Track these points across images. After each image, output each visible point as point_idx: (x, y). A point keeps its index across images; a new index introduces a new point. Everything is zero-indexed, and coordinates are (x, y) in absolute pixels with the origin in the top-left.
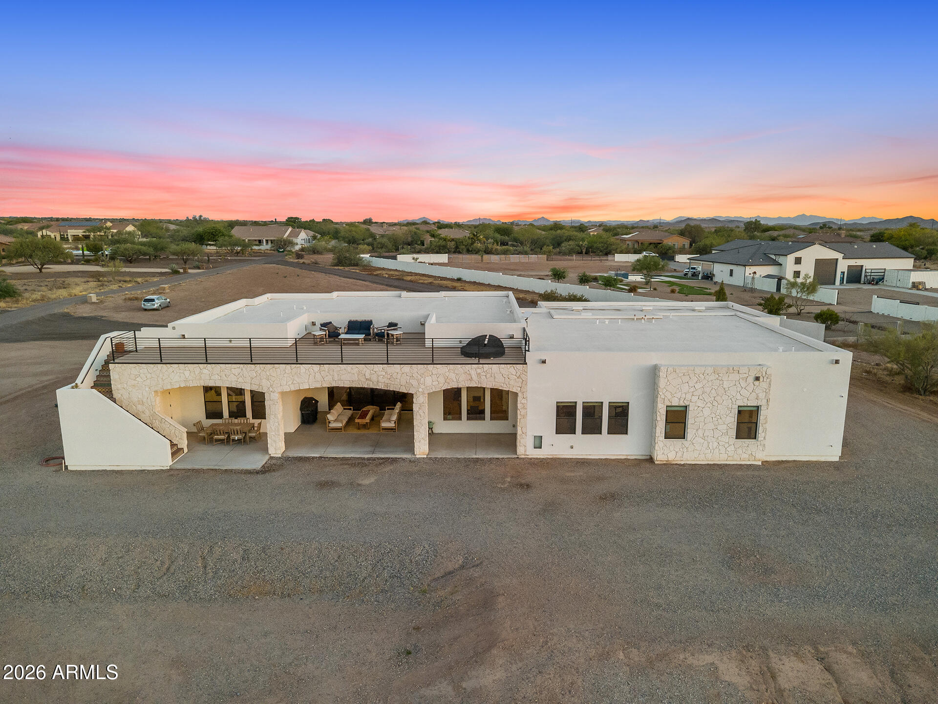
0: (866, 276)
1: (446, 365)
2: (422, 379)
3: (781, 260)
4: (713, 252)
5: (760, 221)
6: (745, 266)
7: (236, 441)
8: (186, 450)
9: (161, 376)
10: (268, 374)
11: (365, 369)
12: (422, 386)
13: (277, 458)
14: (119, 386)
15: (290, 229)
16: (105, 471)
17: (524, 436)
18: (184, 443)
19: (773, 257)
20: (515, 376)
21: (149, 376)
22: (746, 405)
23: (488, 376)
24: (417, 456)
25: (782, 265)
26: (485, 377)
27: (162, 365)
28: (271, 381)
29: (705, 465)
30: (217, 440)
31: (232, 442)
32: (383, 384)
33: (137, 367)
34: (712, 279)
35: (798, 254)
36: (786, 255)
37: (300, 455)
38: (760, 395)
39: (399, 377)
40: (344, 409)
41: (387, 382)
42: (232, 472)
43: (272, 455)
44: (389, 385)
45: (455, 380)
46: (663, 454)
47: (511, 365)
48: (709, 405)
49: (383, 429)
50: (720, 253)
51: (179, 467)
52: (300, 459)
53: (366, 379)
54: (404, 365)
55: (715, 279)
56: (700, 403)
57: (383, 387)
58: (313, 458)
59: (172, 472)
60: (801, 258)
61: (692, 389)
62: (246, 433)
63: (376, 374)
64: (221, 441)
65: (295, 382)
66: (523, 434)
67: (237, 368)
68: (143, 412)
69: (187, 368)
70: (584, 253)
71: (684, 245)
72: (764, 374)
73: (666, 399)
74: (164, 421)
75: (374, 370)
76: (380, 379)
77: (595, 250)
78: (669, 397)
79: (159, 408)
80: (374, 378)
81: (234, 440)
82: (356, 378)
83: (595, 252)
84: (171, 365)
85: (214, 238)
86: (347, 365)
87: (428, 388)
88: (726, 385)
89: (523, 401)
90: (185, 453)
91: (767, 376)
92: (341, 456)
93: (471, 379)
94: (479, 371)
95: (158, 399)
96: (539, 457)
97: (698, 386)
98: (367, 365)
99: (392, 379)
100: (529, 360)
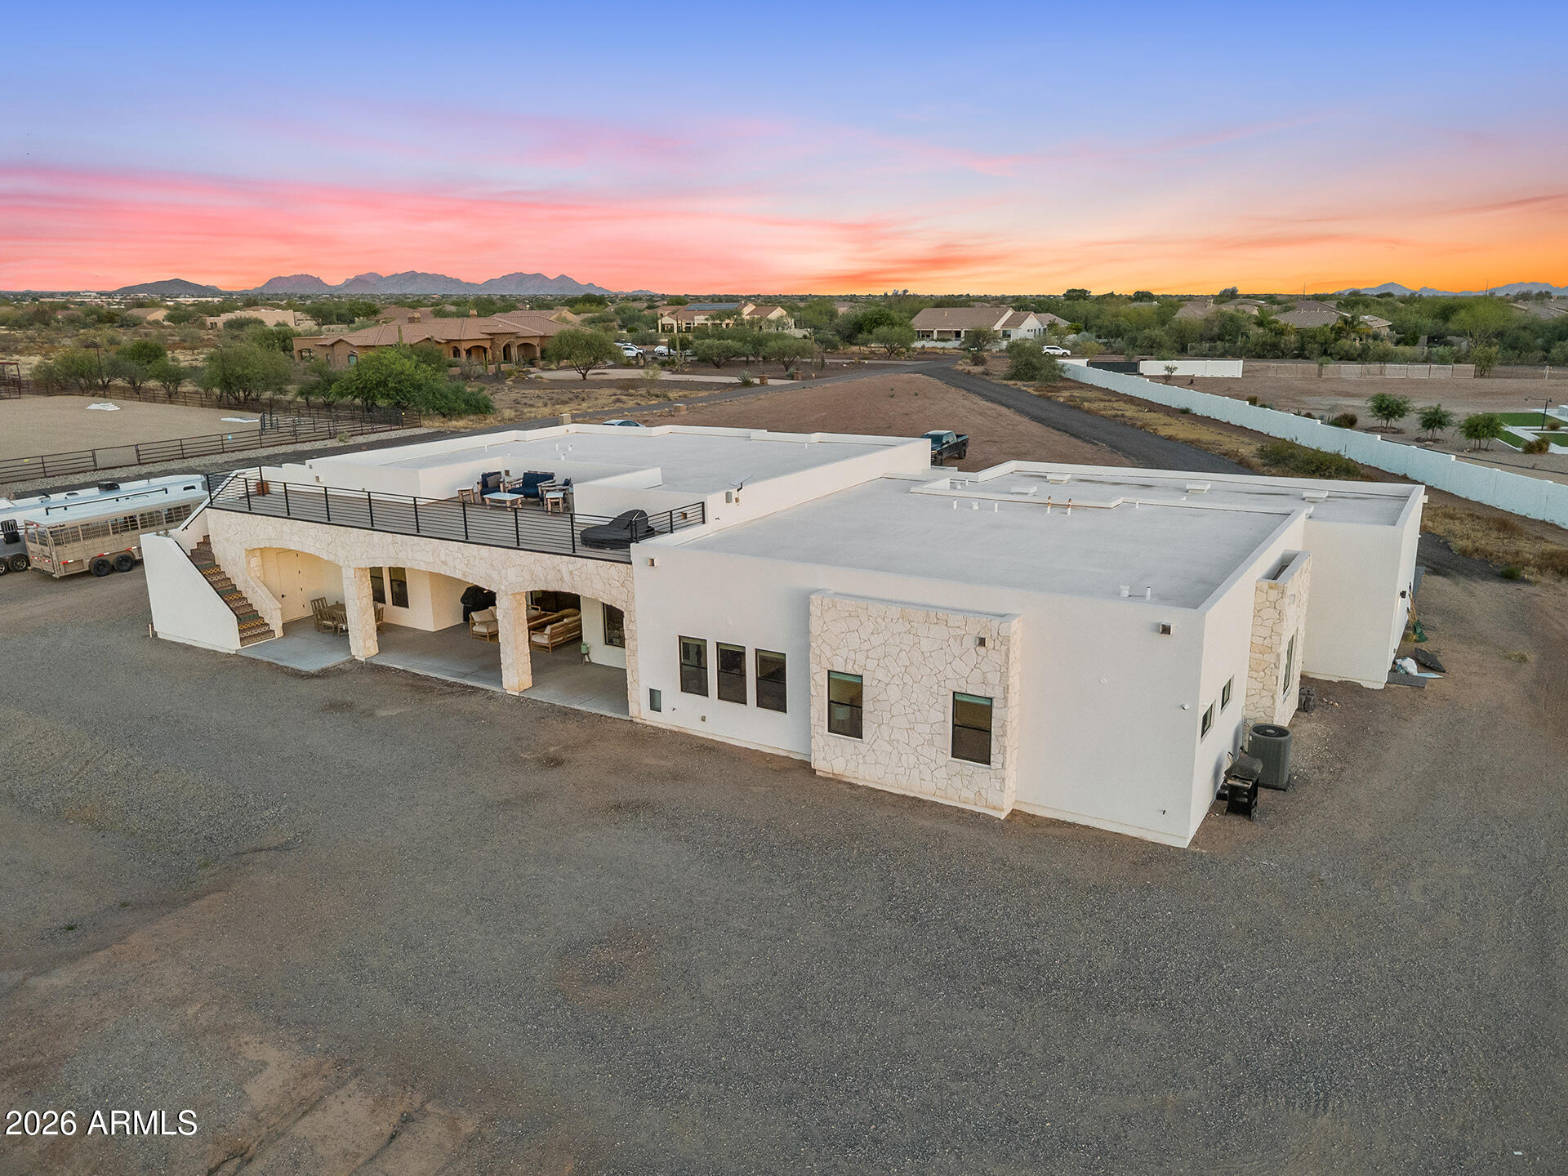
2: (504, 571)
8: (278, 634)
9: (248, 529)
10: (343, 540)
11: (440, 547)
12: (506, 583)
13: (357, 663)
14: (216, 538)
15: (1010, 313)
18: (275, 624)
20: (617, 583)
22: (964, 691)
23: (583, 577)
24: (507, 691)
26: (579, 578)
27: (248, 515)
28: (346, 551)
29: (898, 795)
30: (326, 627)
31: (340, 632)
33: (229, 515)
38: (989, 676)
41: (464, 569)
43: (355, 657)
45: (543, 578)
46: (825, 759)
47: (611, 563)
48: (896, 681)
53: (442, 562)
56: (880, 674)
61: (866, 646)
63: (451, 556)
65: (370, 555)
66: (634, 683)
67: (314, 527)
68: (237, 575)
69: (269, 523)
72: (995, 635)
73: (823, 655)
75: (449, 549)
76: (457, 564)
78: (829, 653)
80: (450, 561)
81: (342, 630)
88: (925, 645)
90: (277, 637)
91: (1000, 639)
93: (562, 579)
94: (571, 568)
95: (255, 560)
96: (656, 726)
97: (876, 640)
99: (470, 566)
100: (633, 557)
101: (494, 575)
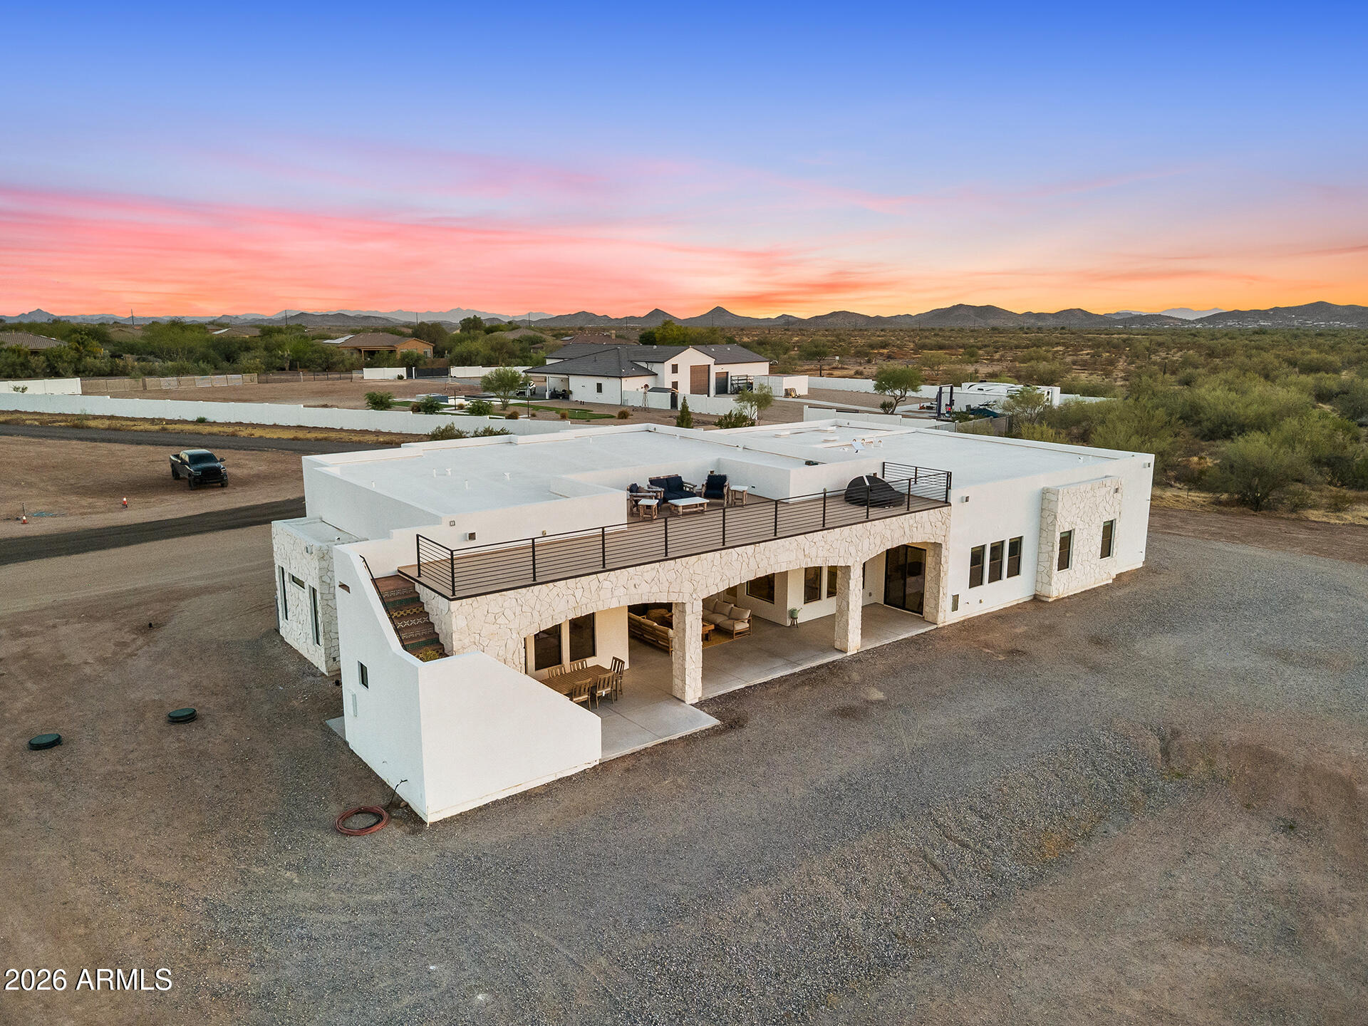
0: (732, 384)
2: (861, 544)
3: (655, 368)
4: (549, 362)
6: (621, 378)
10: (692, 572)
12: (859, 554)
19: (644, 365)
21: (518, 610)
23: (919, 527)
24: (851, 654)
25: (657, 375)
26: (916, 529)
27: (538, 587)
34: (568, 398)
35: (673, 361)
36: (663, 362)
39: (838, 545)
43: (689, 703)
50: (563, 364)
53: (805, 555)
55: (574, 398)
60: (677, 365)
65: (723, 577)
70: (287, 368)
71: (426, 353)
75: (813, 541)
76: (820, 552)
77: (308, 364)
83: (309, 367)
84: (556, 584)
87: (862, 556)
93: (904, 534)
94: (911, 522)
96: (959, 621)
99: (831, 550)
100: (952, 500)
101: (852, 550)
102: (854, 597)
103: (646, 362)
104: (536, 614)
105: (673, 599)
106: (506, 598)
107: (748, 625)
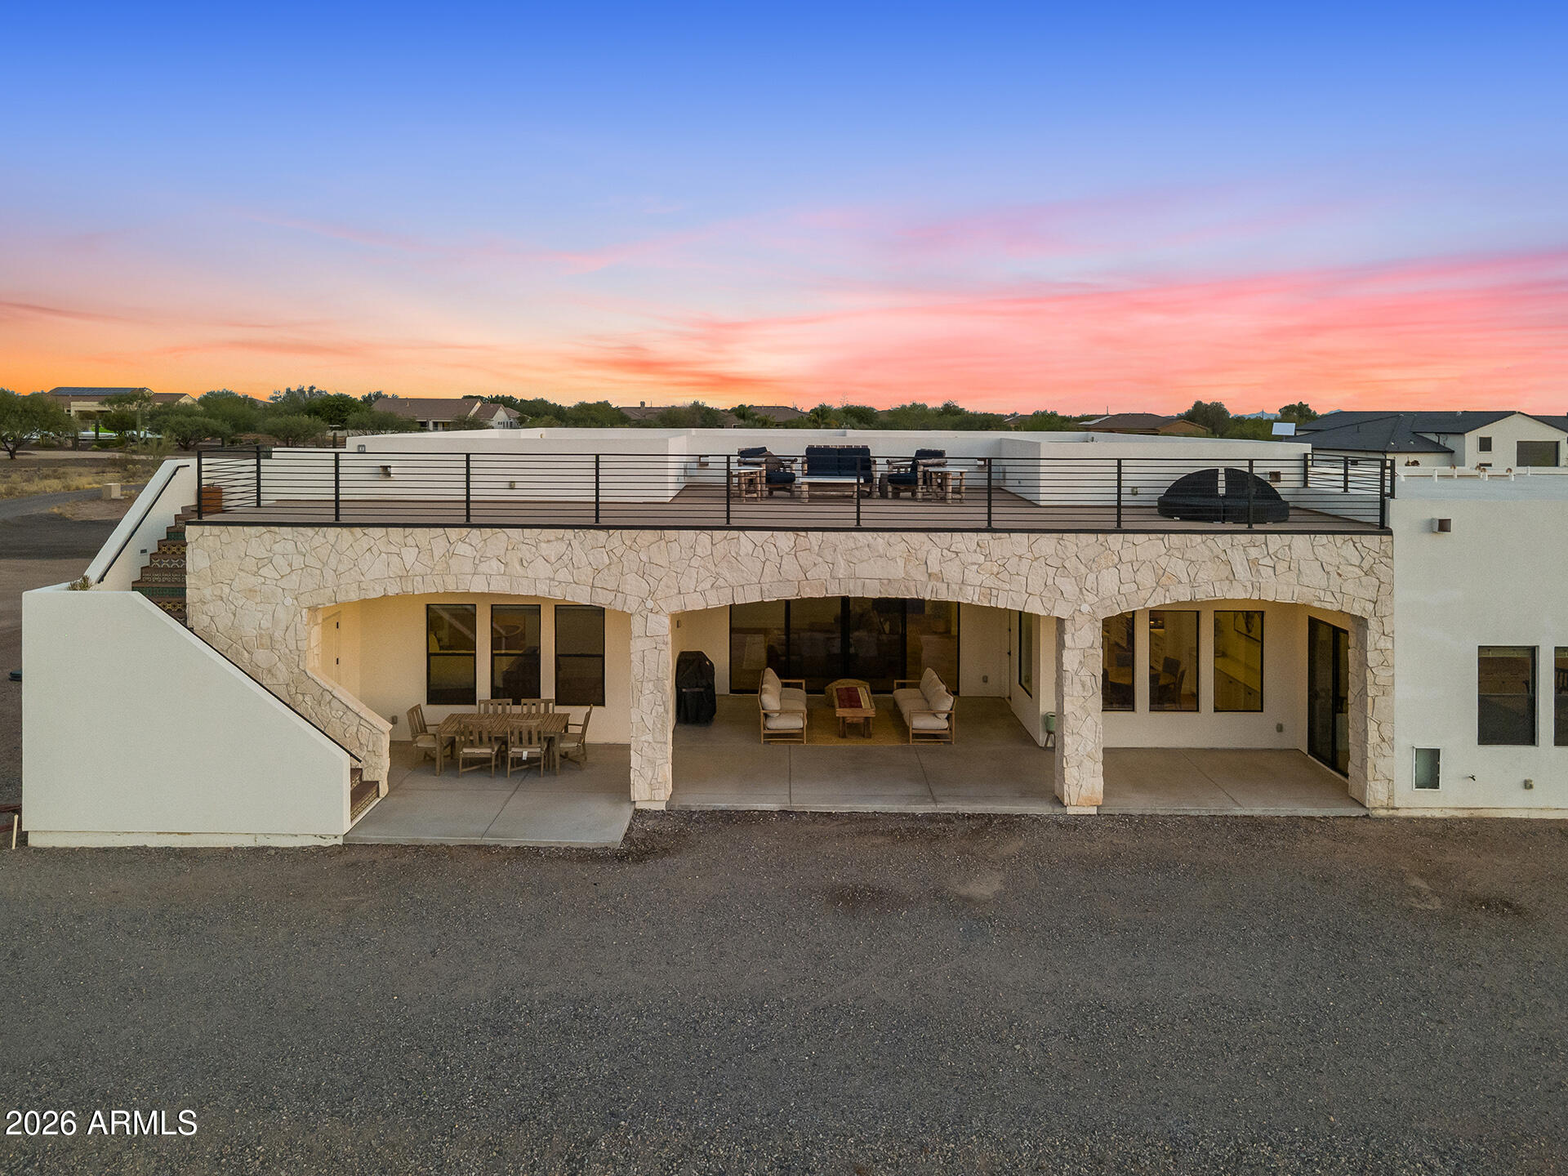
1: (1161, 536)
2: (1091, 577)
3: (1450, 442)
5: (1307, 405)
6: (1385, 453)
7: (525, 762)
8: (384, 789)
9: (333, 561)
10: (644, 558)
11: (928, 545)
12: (1090, 598)
13: (654, 814)
14: (207, 592)
15: (479, 404)
16: (144, 851)
17: (1386, 750)
18: (380, 768)
19: (1434, 438)
20: (1357, 570)
21: (298, 561)
23: (1281, 567)
24: (1071, 811)
25: (1453, 452)
26: (1270, 571)
27: (339, 530)
28: (651, 581)
30: (471, 762)
31: (512, 766)
32: (977, 589)
33: (266, 536)
35: (1483, 432)
36: (1462, 434)
37: (723, 806)
39: (1024, 569)
40: (786, 685)
41: (988, 583)
42: (538, 854)
43: (639, 806)
44: (995, 592)
45: (1185, 579)
47: (1347, 537)
49: (916, 736)
51: (373, 836)
52: (729, 817)
53: (930, 575)
54: (1037, 535)
57: (976, 598)
58: (765, 814)
59: (352, 856)
60: (1491, 438)
62: (550, 741)
63: (957, 562)
64: (480, 765)
65: (721, 582)
66: (1384, 745)
67: (557, 539)
68: (270, 671)
69: (410, 541)
74: (328, 697)
75: (953, 549)
76: (972, 576)
79: (316, 661)
80: (952, 571)
81: (518, 761)
82: (897, 571)
84: (366, 530)
85: (340, 416)
86: (875, 534)
87: (1108, 602)
89: (1382, 644)
90: (382, 795)
92: (845, 807)
93: (1231, 577)
94: (1254, 553)
95: (316, 631)
96: (1429, 815)
98: (933, 535)
99: (1005, 576)
100: (1393, 523)
101: (1068, 586)
102: (1078, 687)
103: (1436, 433)
104: (329, 574)
105: (601, 599)
106: (278, 538)
107: (946, 725)
